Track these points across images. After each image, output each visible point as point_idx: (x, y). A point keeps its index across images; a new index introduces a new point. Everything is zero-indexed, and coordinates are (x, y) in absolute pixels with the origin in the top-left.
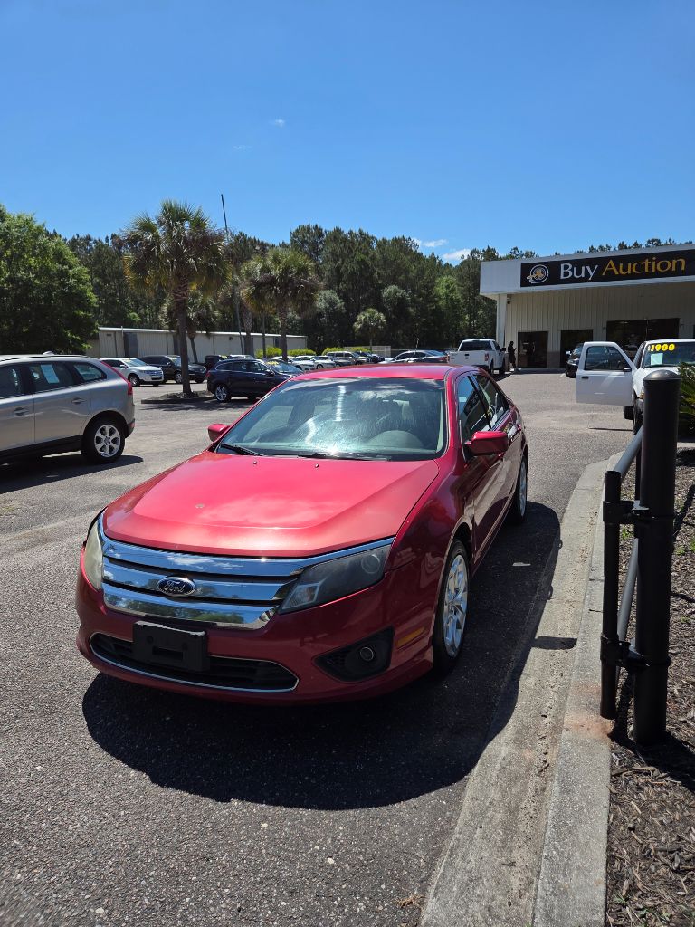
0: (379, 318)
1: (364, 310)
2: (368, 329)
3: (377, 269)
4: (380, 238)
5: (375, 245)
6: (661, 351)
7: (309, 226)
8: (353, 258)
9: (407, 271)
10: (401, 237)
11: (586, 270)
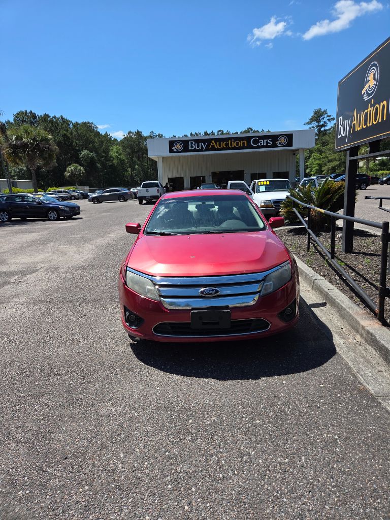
0: (81, 170)
1: (70, 164)
2: (74, 176)
3: (74, 140)
4: (74, 122)
5: (71, 126)
6: (263, 185)
7: (26, 111)
8: (59, 133)
9: (93, 142)
10: (87, 122)
11: (201, 145)
